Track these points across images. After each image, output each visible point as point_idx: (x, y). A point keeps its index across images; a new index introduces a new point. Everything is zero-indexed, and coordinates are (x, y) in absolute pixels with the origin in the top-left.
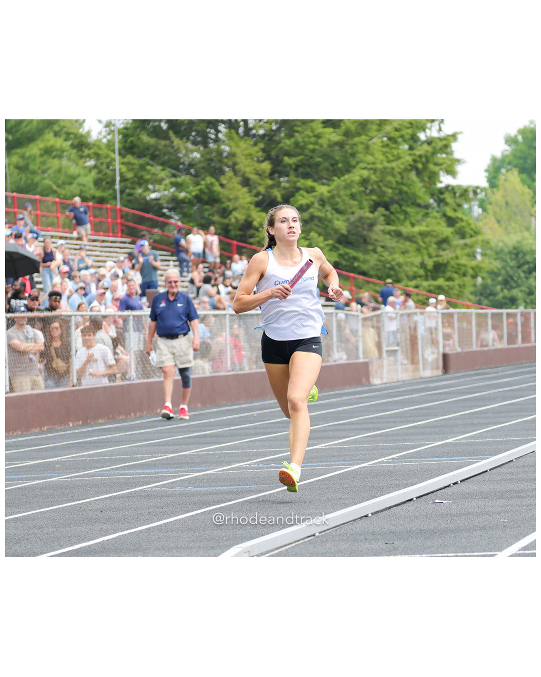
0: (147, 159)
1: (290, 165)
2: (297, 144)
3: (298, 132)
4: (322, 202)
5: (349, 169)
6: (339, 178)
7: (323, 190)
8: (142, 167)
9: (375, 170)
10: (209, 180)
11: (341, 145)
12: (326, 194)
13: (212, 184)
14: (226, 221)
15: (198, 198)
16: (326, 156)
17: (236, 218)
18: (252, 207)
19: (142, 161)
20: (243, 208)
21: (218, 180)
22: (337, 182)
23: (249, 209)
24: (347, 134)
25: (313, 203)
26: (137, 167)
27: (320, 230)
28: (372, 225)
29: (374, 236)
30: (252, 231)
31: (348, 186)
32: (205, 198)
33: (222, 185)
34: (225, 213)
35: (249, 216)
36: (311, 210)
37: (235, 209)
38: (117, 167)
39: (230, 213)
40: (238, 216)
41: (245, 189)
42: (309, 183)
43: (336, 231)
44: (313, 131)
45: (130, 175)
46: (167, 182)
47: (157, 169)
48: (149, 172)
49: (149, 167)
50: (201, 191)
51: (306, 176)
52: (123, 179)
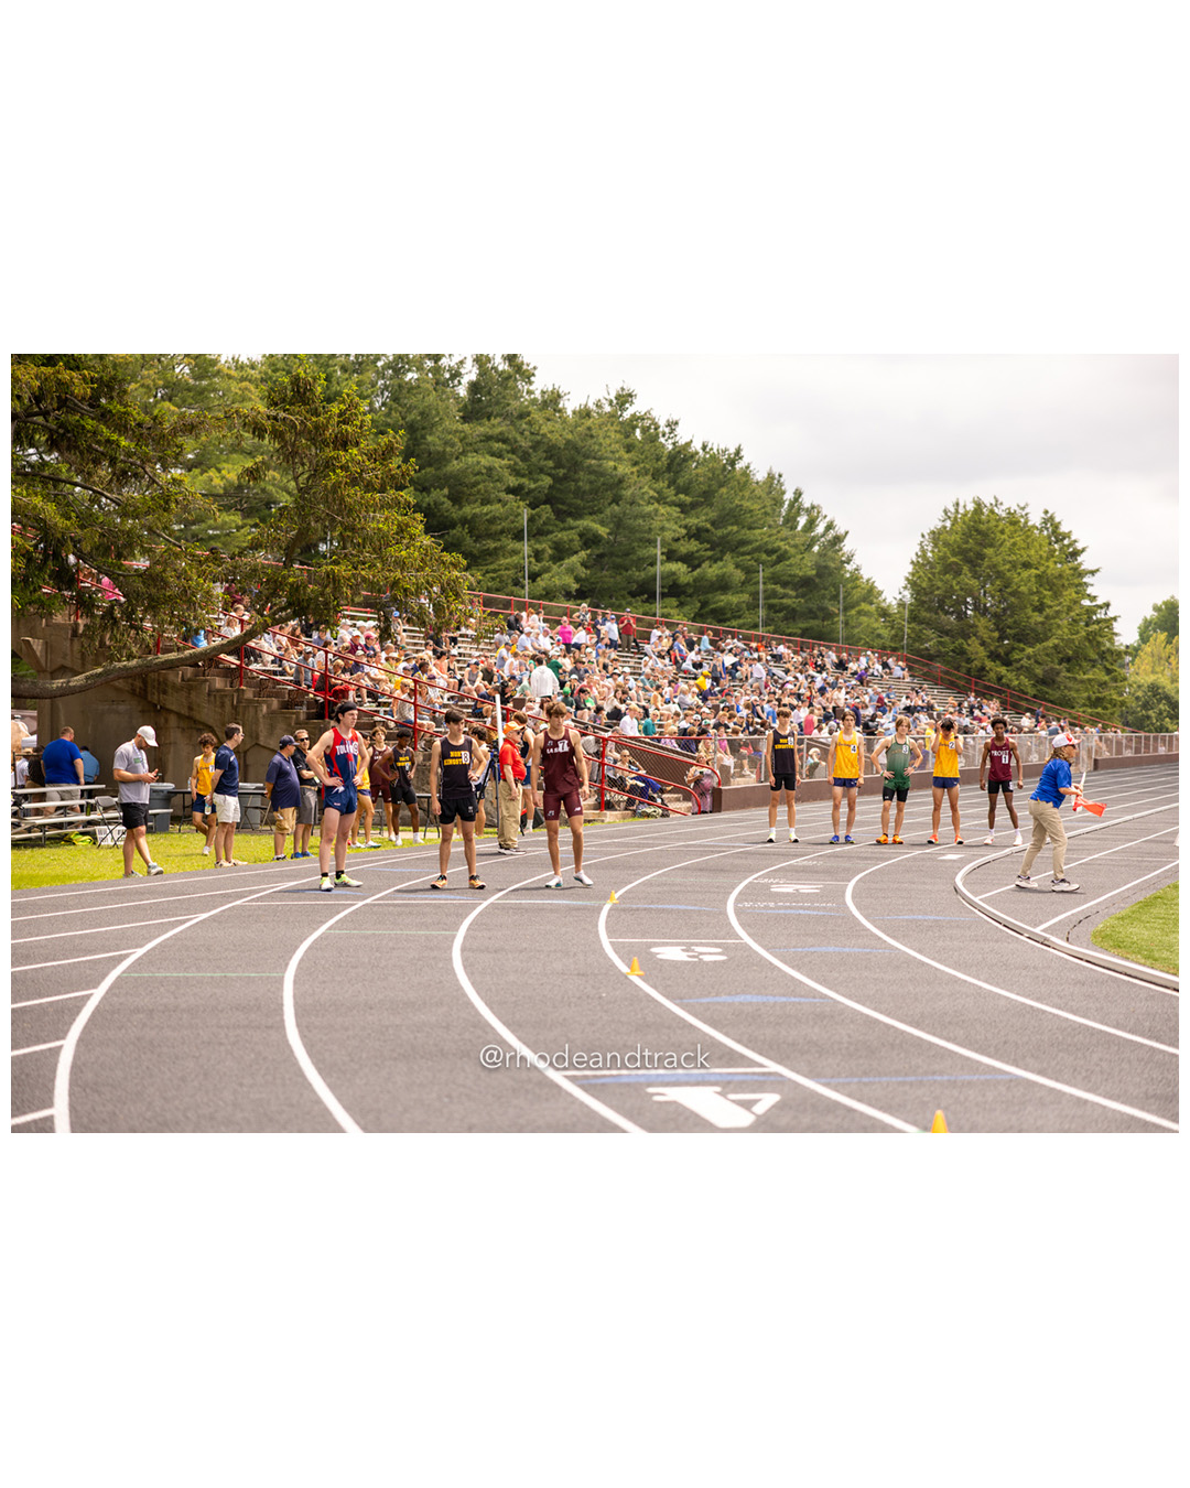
0: (923, 626)
1: (1010, 634)
2: (1015, 622)
4: (1029, 658)
5: (1047, 639)
6: (1040, 643)
7: (1030, 650)
8: (920, 631)
9: (1063, 640)
10: (961, 641)
11: (1043, 623)
12: (1031, 653)
13: (962, 643)
15: (953, 651)
16: (1033, 630)
17: (975, 665)
18: (986, 658)
19: (920, 627)
22: (1038, 646)
24: (1047, 617)
25: (1023, 658)
26: (917, 630)
28: (1058, 673)
29: (1059, 679)
31: (1045, 649)
32: (957, 651)
33: (969, 645)
34: (969, 661)
36: (1022, 662)
38: (906, 630)
40: (977, 663)
41: (982, 648)
42: (1022, 645)
43: (1036, 676)
44: (1026, 614)
45: (913, 635)
47: (929, 632)
48: (923, 633)
49: (924, 631)
50: (955, 647)
51: (1019, 641)
52: (909, 637)
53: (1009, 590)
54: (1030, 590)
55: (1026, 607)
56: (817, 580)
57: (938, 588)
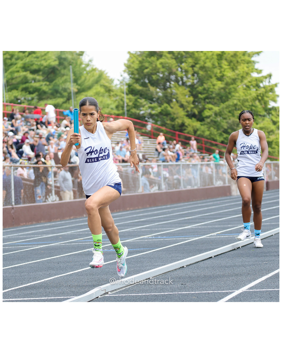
0: (138, 96)
1: (201, 99)
2: (204, 89)
3: (205, 83)
4: (216, 114)
5: (228, 99)
6: (223, 103)
7: (216, 109)
8: (136, 100)
9: (239, 100)
10: (165, 105)
11: (224, 89)
12: (218, 111)
13: (167, 107)
14: (173, 123)
15: (161, 113)
16: (217, 94)
17: (178, 122)
18: (185, 117)
19: (136, 97)
20: (181, 117)
21: (169, 104)
22: (222, 105)
23: (183, 118)
24: (227, 84)
25: (212, 115)
26: (134, 100)
27: (215, 127)
30: (184, 128)
31: (228, 107)
32: (164, 113)
33: (172, 108)
34: (173, 119)
35: (183, 121)
36: (211, 118)
37: (177, 118)
38: (126, 100)
39: (175, 119)
40: (179, 121)
41: (181, 109)
42: (210, 106)
43: (223, 127)
44: (211, 83)
45: (131, 104)
46: (147, 106)
47: (143, 101)
48: (138, 102)
49: (139, 100)
50: (162, 110)
52: (128, 106)
53: (198, 66)
54: (213, 65)
55: (211, 77)
56: (59, 68)
57: (147, 68)
